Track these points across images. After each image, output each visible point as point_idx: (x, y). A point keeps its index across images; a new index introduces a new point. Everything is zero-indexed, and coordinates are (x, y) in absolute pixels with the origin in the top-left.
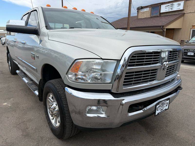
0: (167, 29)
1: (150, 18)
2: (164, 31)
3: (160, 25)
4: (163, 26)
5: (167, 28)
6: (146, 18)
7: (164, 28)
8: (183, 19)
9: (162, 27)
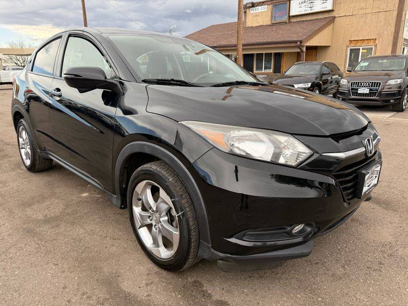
0: (308, 48)
1: (270, 26)
2: (302, 51)
3: (295, 39)
4: (301, 42)
5: (308, 45)
6: (261, 26)
7: (302, 44)
8: (332, 28)
9: (299, 43)
